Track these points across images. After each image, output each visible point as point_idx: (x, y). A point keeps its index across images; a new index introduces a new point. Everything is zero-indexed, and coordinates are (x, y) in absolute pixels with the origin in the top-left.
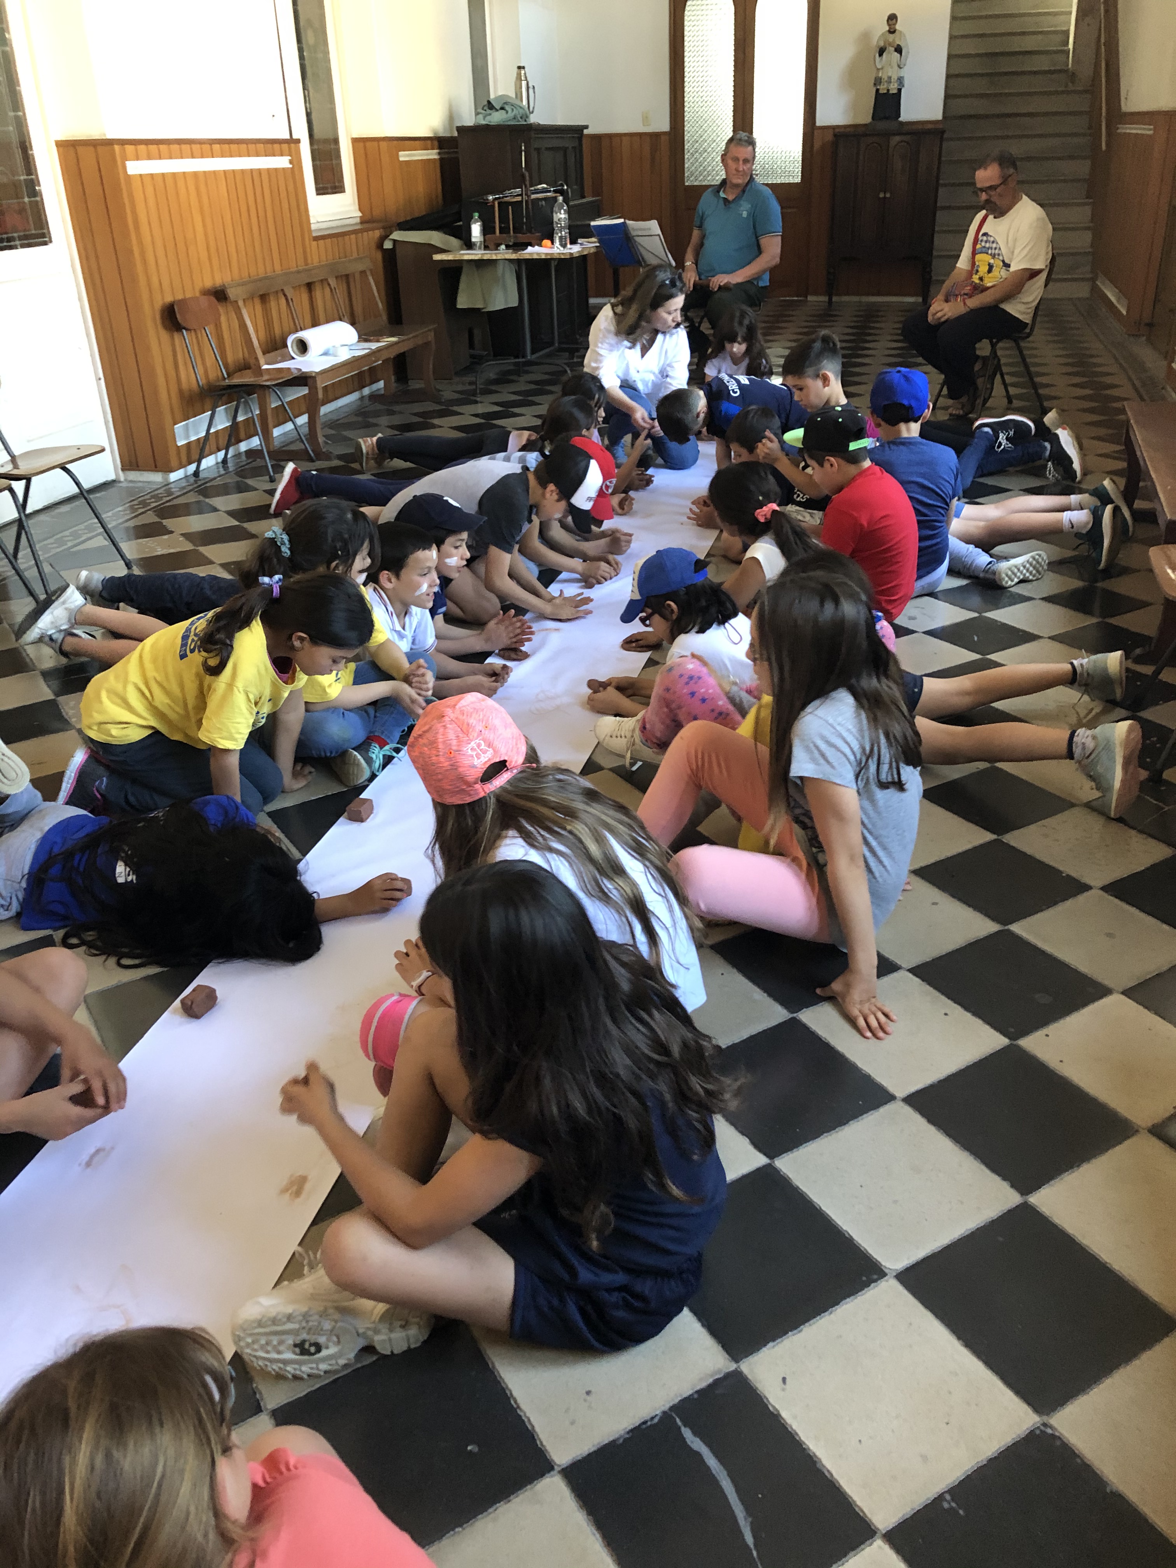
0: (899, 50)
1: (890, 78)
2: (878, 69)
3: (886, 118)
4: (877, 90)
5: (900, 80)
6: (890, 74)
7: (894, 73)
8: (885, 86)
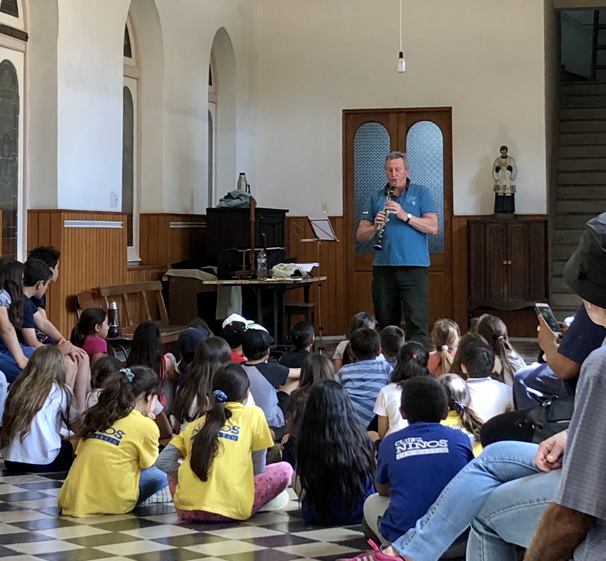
0: (510, 169)
1: (505, 186)
2: (496, 181)
3: (506, 212)
4: (497, 194)
5: (513, 188)
6: (504, 184)
7: (507, 183)
8: (502, 191)
